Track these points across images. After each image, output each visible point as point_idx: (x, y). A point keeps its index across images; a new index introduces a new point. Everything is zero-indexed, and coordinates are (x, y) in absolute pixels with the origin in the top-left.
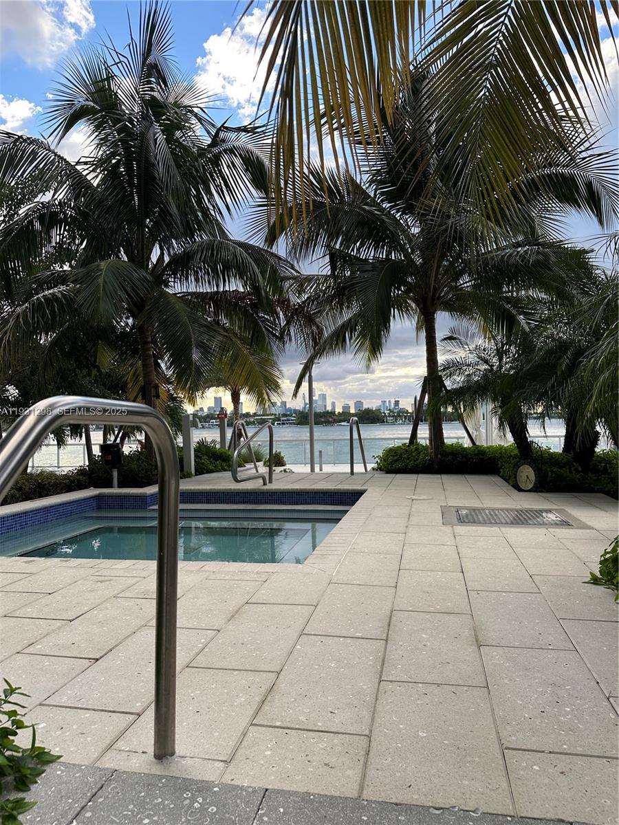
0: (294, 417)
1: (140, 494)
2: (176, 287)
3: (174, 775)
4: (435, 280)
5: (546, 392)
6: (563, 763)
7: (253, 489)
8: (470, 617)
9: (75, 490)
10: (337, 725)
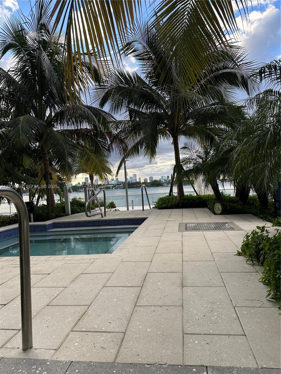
0: (122, 185)
1: (43, 224)
2: (58, 128)
3: (30, 358)
4: (177, 121)
5: (224, 170)
6: (208, 339)
7: (97, 220)
8: (181, 273)
9: (13, 224)
10: (111, 328)
